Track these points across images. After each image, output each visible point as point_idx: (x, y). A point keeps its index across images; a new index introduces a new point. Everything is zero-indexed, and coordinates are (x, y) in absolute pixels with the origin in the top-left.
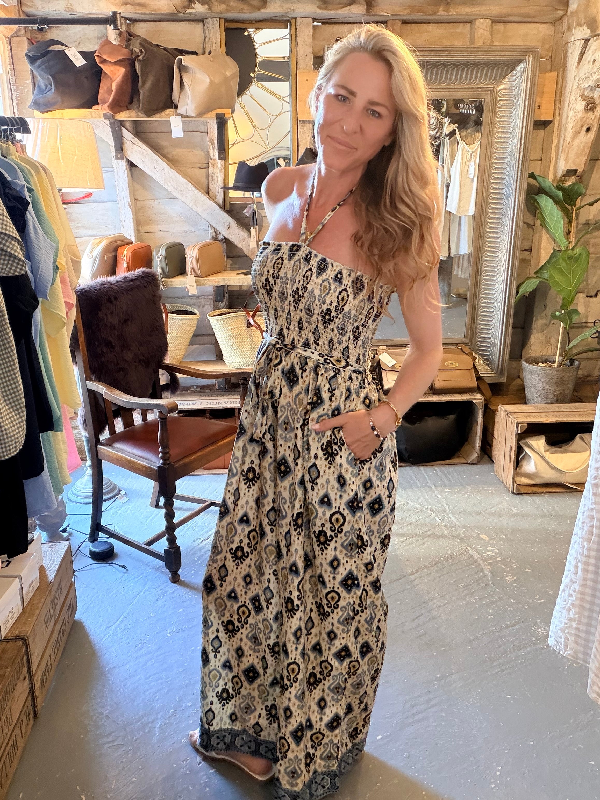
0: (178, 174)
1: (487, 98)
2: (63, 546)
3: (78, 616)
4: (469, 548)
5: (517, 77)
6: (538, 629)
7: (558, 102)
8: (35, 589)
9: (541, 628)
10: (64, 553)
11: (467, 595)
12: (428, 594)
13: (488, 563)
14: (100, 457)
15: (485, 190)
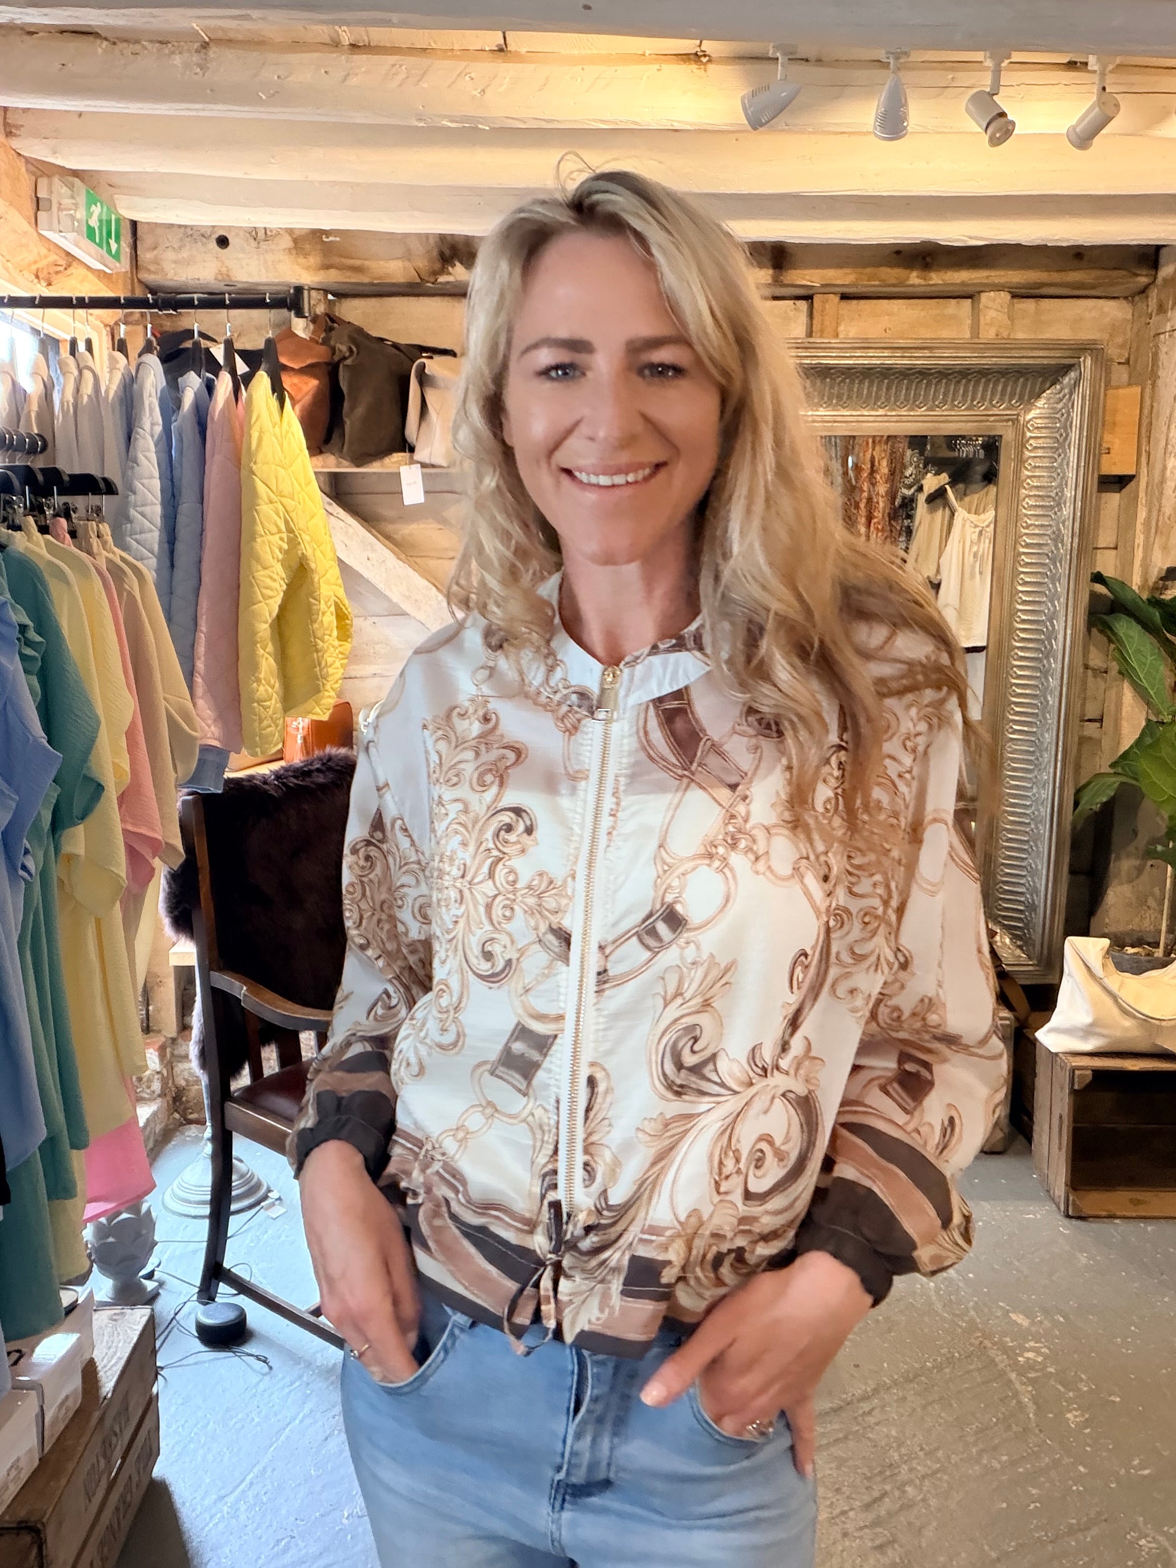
0: (410, 570)
1: (1008, 435)
2: (139, 1316)
3: (159, 1471)
4: (987, 1343)
5: (1064, 396)
6: (1139, 1539)
7: (1144, 441)
8: (70, 1414)
9: (1145, 1537)
10: (138, 1333)
11: (983, 1450)
12: (899, 1446)
13: (1028, 1378)
14: (228, 1126)
15: (1006, 604)
